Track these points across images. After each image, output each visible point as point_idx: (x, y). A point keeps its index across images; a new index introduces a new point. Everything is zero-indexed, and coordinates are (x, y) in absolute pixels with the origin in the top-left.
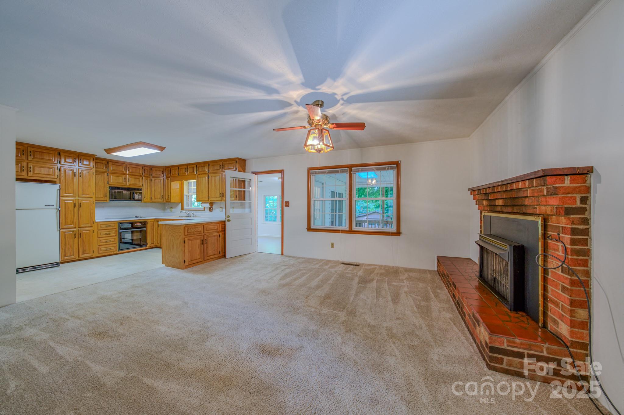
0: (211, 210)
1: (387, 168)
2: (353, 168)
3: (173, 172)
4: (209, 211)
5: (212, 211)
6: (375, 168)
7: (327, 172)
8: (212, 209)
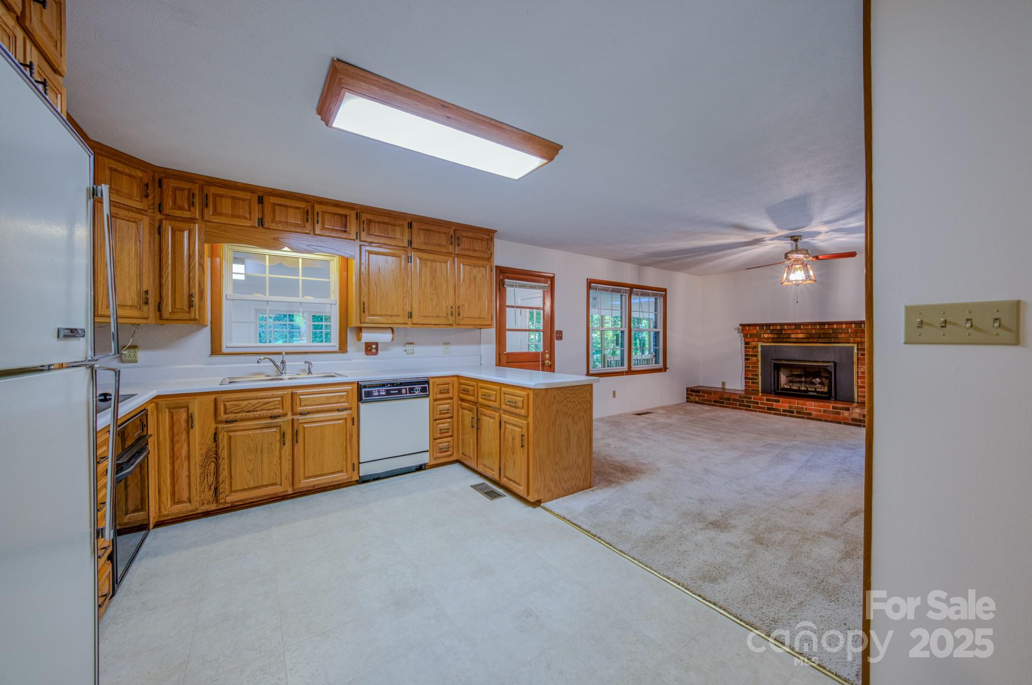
0: (374, 351)
1: (659, 295)
2: (634, 289)
3: (226, 206)
4: (364, 353)
5: (376, 353)
6: (652, 293)
7: (610, 289)
8: (377, 348)
